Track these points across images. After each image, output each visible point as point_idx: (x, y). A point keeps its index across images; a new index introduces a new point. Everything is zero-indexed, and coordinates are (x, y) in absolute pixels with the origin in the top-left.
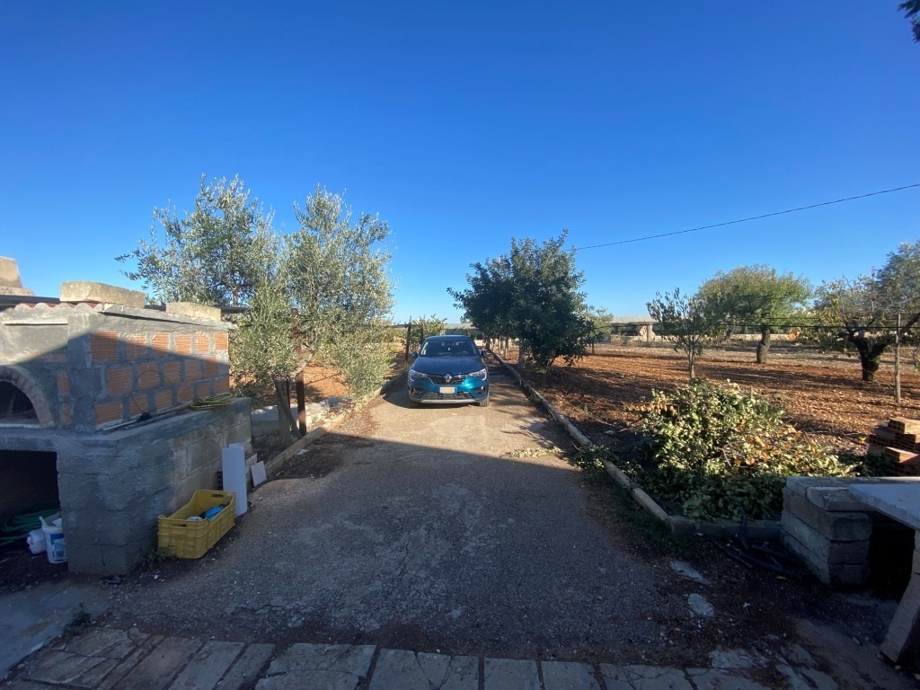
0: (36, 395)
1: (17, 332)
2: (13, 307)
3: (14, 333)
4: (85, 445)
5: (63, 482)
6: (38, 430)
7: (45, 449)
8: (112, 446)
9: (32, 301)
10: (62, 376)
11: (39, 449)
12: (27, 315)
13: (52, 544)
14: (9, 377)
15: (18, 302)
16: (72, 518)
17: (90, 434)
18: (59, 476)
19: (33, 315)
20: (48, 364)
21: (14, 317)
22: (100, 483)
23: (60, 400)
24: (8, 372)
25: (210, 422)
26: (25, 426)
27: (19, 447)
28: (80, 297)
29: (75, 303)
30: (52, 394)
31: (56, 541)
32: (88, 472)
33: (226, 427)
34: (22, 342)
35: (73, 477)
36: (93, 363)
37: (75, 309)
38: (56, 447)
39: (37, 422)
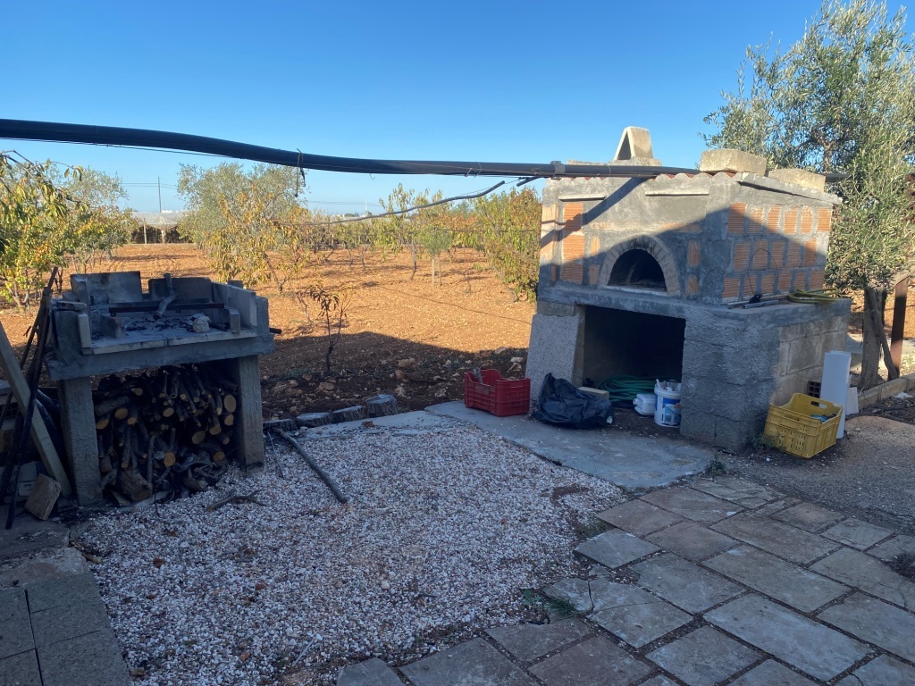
0: (668, 264)
1: (655, 202)
2: (654, 178)
3: (653, 203)
4: (715, 315)
5: (689, 349)
6: (665, 297)
7: (677, 315)
8: (741, 320)
9: (672, 172)
10: (694, 247)
11: (670, 315)
12: (667, 185)
13: (664, 407)
14: (646, 246)
15: (658, 173)
16: (692, 384)
17: (716, 306)
18: (685, 342)
19: (672, 185)
20: (681, 234)
21: (654, 188)
22: (725, 355)
23: (688, 270)
24: (646, 240)
25: (812, 318)
26: (653, 293)
27: (651, 311)
28: (720, 166)
29: (712, 173)
30: (681, 263)
31: (668, 405)
32: (715, 342)
33: (824, 331)
34: (659, 213)
35: (699, 345)
36: (728, 235)
37: (714, 178)
38: (687, 315)
39: (666, 290)
